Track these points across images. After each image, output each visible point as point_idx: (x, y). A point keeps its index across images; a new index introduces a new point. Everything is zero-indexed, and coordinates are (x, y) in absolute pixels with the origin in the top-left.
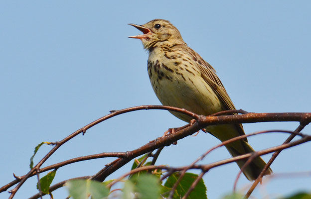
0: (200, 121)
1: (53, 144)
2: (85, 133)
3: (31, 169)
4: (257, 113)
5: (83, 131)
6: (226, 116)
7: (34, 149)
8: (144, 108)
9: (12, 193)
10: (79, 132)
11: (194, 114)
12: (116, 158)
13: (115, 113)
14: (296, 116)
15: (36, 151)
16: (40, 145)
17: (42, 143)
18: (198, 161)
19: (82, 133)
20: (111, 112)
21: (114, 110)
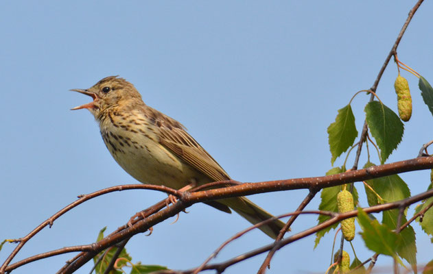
0: (185, 199)
1: (16, 242)
4: (254, 182)
5: (50, 224)
8: (117, 190)
10: (46, 225)
12: (79, 253)
13: (84, 198)
14: (304, 182)
16: (3, 244)
17: (5, 241)
18: (210, 259)
19: (48, 226)
20: (79, 197)
21: (82, 194)
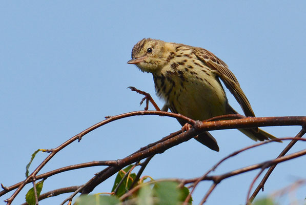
0: (197, 126)
1: (49, 152)
2: (80, 139)
3: (27, 178)
5: (79, 138)
6: (224, 121)
7: (31, 157)
9: (7, 202)
10: (75, 139)
11: (190, 120)
12: (106, 167)
13: (110, 118)
14: (298, 119)
15: (32, 159)
16: (36, 152)
17: (39, 150)
18: (209, 172)
19: (77, 140)
20: (106, 118)
21: (109, 116)
